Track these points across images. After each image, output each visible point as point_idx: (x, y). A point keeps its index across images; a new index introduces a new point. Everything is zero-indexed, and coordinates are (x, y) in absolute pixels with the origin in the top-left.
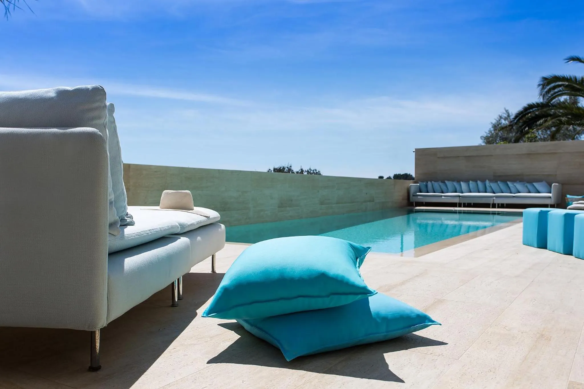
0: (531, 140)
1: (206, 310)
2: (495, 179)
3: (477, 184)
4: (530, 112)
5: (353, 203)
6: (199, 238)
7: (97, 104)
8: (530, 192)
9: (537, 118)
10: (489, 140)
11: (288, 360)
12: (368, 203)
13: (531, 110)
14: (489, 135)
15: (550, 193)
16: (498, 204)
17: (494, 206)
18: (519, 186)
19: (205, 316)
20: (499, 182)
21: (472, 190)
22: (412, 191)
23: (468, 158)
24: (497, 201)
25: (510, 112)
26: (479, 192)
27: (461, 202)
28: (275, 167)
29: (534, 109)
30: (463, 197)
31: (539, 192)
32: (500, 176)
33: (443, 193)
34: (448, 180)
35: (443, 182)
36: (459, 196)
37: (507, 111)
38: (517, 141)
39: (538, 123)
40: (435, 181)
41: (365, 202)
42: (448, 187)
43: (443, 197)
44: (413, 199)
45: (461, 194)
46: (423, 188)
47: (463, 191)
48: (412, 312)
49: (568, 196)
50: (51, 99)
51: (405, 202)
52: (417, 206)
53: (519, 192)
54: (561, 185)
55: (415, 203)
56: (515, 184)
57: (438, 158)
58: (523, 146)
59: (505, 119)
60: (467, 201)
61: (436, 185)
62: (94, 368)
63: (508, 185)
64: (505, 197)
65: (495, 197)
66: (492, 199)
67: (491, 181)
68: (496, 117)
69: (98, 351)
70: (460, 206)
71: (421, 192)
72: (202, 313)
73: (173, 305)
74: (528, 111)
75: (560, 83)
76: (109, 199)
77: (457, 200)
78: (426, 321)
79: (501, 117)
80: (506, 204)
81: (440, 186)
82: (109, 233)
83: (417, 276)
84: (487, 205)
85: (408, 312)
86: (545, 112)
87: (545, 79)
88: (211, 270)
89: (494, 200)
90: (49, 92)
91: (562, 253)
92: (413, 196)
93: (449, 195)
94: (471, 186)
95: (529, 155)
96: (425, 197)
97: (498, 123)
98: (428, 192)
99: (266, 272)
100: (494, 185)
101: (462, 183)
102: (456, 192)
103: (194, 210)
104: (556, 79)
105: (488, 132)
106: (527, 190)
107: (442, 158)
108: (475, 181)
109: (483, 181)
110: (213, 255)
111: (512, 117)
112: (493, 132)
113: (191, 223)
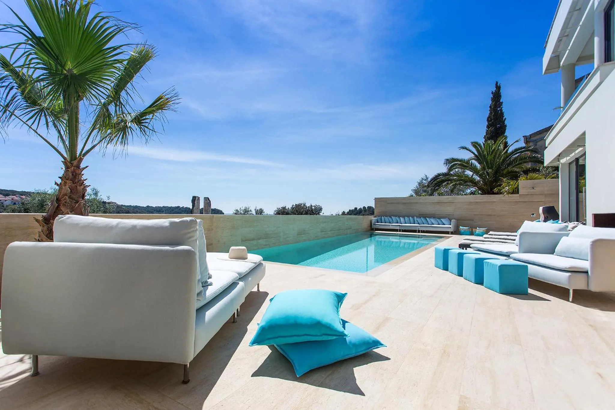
0: (440, 194)
1: (252, 341)
2: (420, 216)
3: (410, 219)
4: (439, 178)
5: (339, 230)
6: (250, 279)
7: (192, 230)
8: (439, 224)
9: (443, 181)
10: (417, 192)
11: (298, 376)
12: (348, 230)
13: (440, 177)
14: (416, 189)
15: (451, 225)
16: (421, 231)
17: (419, 232)
18: (433, 220)
19: (251, 345)
20: (422, 218)
21: (407, 222)
22: (373, 222)
23: (404, 204)
24: (421, 229)
25: (428, 177)
26: (411, 224)
27: (400, 229)
28: (296, 204)
29: (441, 176)
30: (401, 226)
31: (444, 224)
32: (422, 214)
33: (390, 223)
34: (393, 216)
35: (390, 217)
36: (400, 226)
37: (426, 176)
38: (432, 194)
39: (444, 184)
40: (386, 217)
41: (346, 229)
42: (393, 220)
43: (390, 226)
44: (374, 227)
45: (400, 224)
46: (379, 220)
47: (402, 223)
48: (370, 339)
49: (461, 227)
50: (166, 227)
51: (369, 228)
52: (375, 231)
53: (433, 224)
54: (456, 220)
55: (375, 229)
56: (431, 219)
57: (388, 203)
58: (436, 198)
59: (425, 180)
60: (404, 229)
61: (386, 218)
62: (185, 382)
63: (427, 219)
64: (425, 226)
65: (420, 227)
66: (418, 228)
67: (417, 217)
68: (420, 179)
69: (188, 367)
70: (400, 231)
71: (378, 223)
72: (249, 343)
73: (234, 321)
74: (438, 177)
75: (456, 163)
76: (197, 279)
77: (398, 228)
78: (378, 344)
79: (423, 179)
80: (426, 231)
81: (389, 219)
82: (197, 299)
83: (374, 295)
84: (415, 231)
85: (368, 339)
86: (447, 178)
87: (448, 160)
88: (257, 289)
89: (419, 228)
90: (165, 222)
91: (457, 275)
92: (374, 225)
93: (394, 225)
94: (406, 219)
95: (438, 203)
96: (381, 226)
97: (421, 183)
98: (382, 223)
99: (287, 318)
100: (419, 220)
101: (401, 218)
102: (398, 223)
103: (248, 259)
104: (454, 160)
105: (415, 187)
106: (437, 223)
107: (390, 203)
108: (408, 217)
109: (413, 217)
110: (258, 284)
111: (429, 180)
112: (418, 187)
113: (246, 271)
